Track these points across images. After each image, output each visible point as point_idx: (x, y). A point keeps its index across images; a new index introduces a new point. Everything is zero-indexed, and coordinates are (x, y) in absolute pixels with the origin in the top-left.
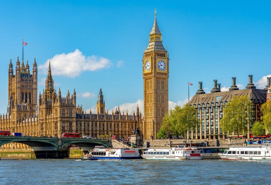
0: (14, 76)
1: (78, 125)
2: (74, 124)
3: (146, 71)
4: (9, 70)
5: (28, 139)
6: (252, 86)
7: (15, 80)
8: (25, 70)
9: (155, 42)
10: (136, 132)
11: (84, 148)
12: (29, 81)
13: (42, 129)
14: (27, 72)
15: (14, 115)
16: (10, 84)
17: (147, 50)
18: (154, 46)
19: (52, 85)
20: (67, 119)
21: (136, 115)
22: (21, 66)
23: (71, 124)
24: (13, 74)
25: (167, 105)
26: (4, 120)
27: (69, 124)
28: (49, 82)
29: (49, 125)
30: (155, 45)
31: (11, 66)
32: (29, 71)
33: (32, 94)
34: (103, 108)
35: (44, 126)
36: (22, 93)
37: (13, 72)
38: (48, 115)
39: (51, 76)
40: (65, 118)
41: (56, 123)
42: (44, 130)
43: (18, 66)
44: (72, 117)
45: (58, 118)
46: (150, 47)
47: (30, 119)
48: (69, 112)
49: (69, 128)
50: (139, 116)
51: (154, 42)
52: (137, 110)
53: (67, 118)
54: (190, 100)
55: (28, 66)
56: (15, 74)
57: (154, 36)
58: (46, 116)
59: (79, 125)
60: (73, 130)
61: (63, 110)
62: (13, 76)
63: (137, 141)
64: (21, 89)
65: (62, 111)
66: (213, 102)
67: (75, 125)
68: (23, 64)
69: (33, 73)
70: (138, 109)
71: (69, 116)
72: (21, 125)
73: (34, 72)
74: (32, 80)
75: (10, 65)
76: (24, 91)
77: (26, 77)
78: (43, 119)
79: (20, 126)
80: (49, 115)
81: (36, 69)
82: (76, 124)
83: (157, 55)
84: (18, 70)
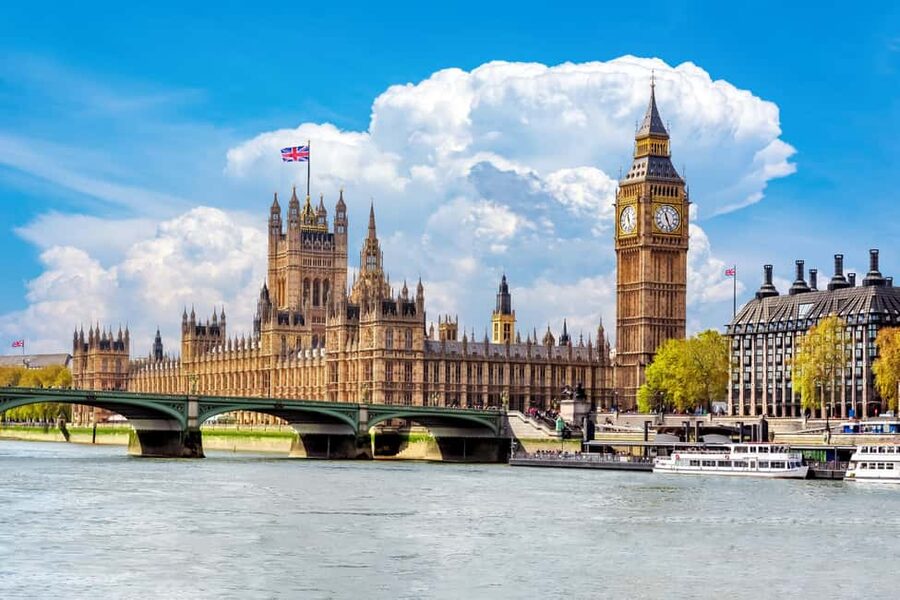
0: (283, 237)
1: (429, 370)
2: (418, 368)
3: (626, 233)
4: (271, 220)
5: (275, 405)
6: (877, 278)
7: (285, 247)
8: (314, 221)
9: (651, 157)
10: (576, 395)
11: (436, 429)
12: (314, 248)
13: (335, 377)
14: (320, 227)
15: (268, 338)
16: (274, 256)
17: (628, 177)
18: (645, 169)
19: (377, 264)
20: (399, 356)
21: (594, 345)
22: (303, 211)
23: (409, 366)
24: (280, 230)
25: (683, 324)
26: (231, 352)
27: (403, 367)
28: (369, 254)
29: (351, 369)
30: (651, 165)
31: (276, 210)
32: (325, 223)
33: (333, 283)
34: (509, 325)
35: (341, 369)
36: (306, 282)
37: (281, 227)
38: (349, 343)
39: (375, 241)
40: (391, 351)
41: (369, 364)
42: (341, 380)
43: (294, 211)
44: (413, 351)
45: (375, 353)
46: (635, 172)
47: (315, 351)
48: (403, 337)
49: (403, 377)
50: (602, 348)
51: (647, 159)
52: (597, 333)
53: (400, 351)
54: (738, 311)
55: (324, 211)
56: (285, 230)
57: (648, 142)
58: (346, 345)
59: (431, 370)
60: (415, 384)
61: (389, 332)
62: (281, 235)
63: (575, 415)
64: (301, 271)
65: (384, 335)
66: (762, 321)
67: (422, 372)
68: (309, 205)
69: (336, 229)
70: (601, 332)
71: (403, 346)
72: (293, 365)
73: (337, 225)
74: (334, 248)
75: (272, 208)
76: (312, 277)
77: (315, 239)
78: (337, 354)
79: (305, 367)
80: (352, 343)
81: (345, 218)
82: (422, 367)
83: (653, 191)
84: (294, 219)
